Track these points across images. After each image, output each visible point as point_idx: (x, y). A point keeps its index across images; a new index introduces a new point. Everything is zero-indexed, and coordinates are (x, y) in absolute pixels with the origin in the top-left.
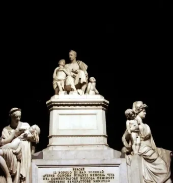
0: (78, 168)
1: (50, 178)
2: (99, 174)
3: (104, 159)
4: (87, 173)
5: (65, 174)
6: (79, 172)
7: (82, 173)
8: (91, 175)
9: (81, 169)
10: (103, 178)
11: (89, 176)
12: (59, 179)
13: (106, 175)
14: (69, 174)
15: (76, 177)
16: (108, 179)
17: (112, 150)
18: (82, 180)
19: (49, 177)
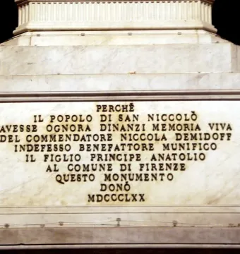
0: (114, 104)
1: (22, 136)
2: (183, 122)
3: (199, 77)
4: (143, 120)
5: (70, 122)
6: (115, 115)
7: (128, 118)
8: (156, 127)
9: (125, 108)
10: (194, 137)
11: (149, 129)
12: (53, 137)
13: (205, 129)
14: (85, 124)
15: (106, 133)
16: (211, 141)
17: (226, 46)
18: (127, 142)
19: (19, 133)
